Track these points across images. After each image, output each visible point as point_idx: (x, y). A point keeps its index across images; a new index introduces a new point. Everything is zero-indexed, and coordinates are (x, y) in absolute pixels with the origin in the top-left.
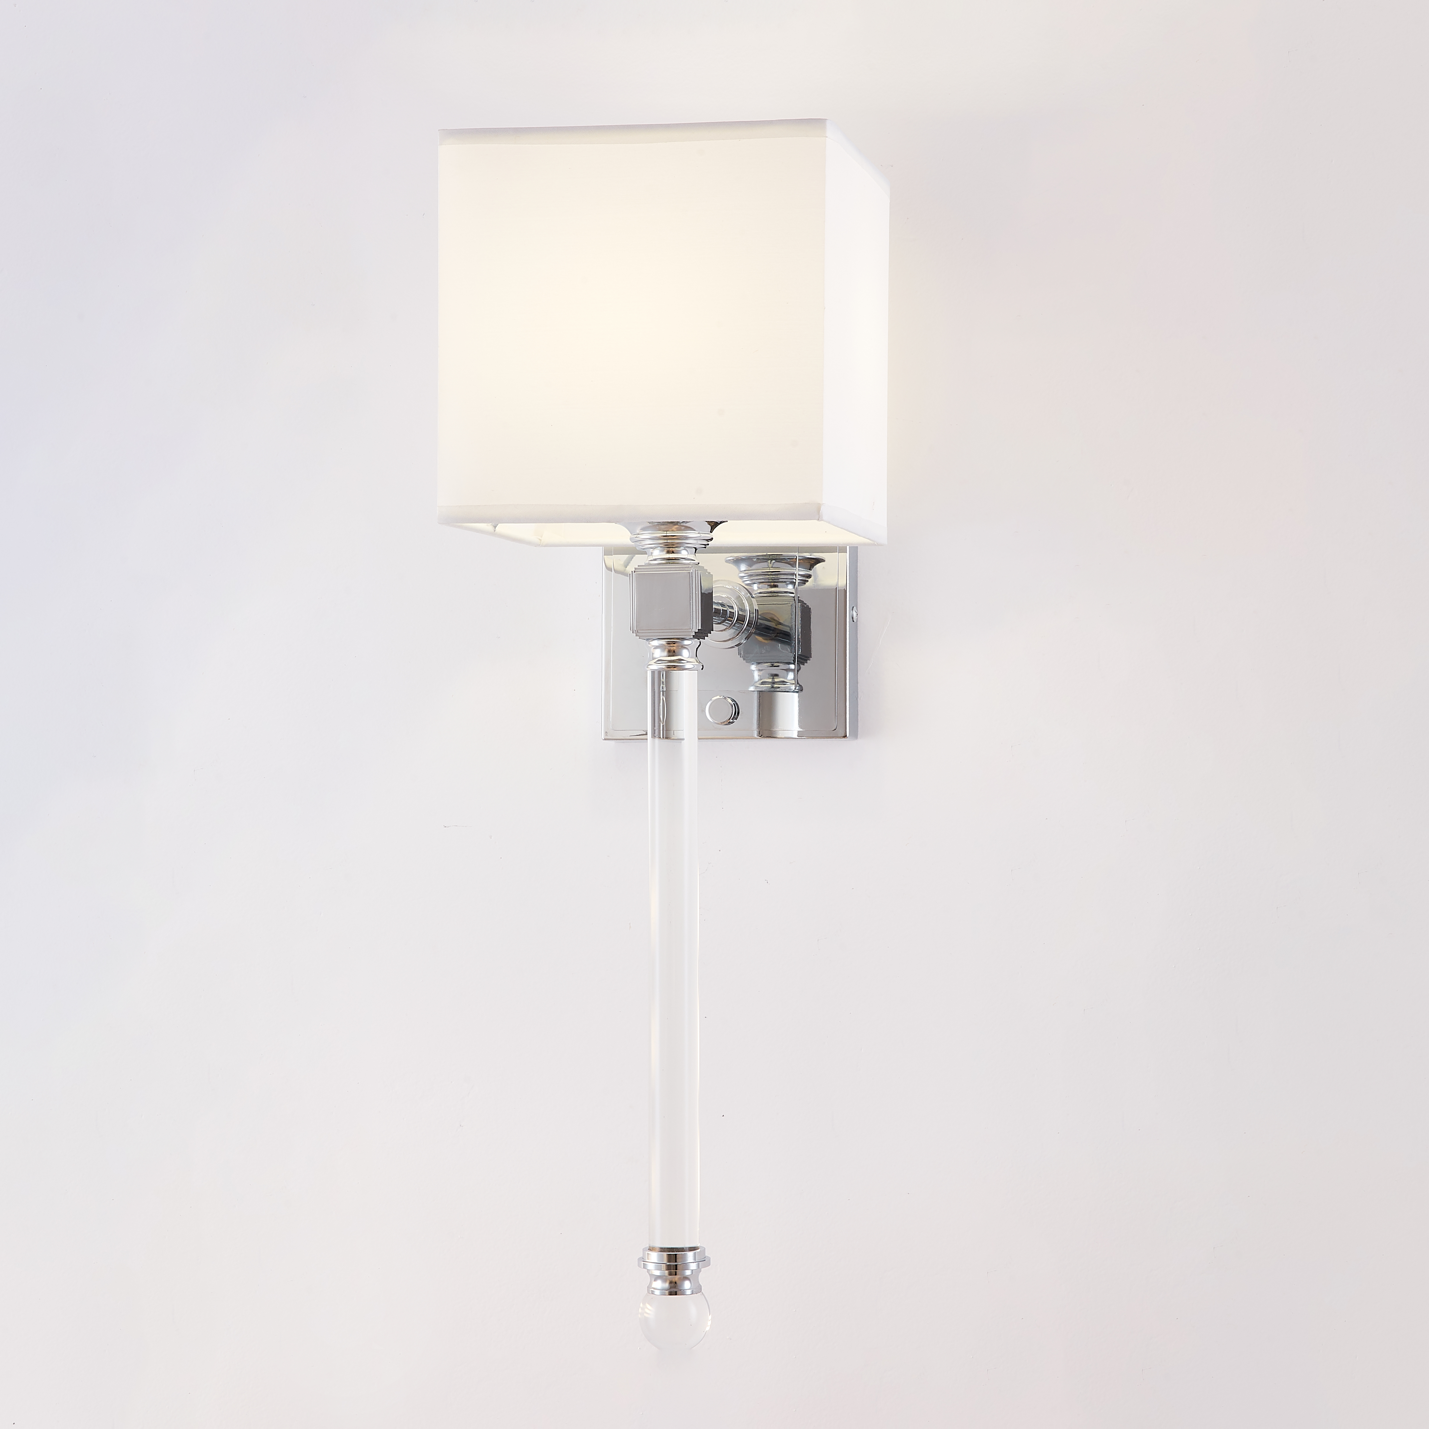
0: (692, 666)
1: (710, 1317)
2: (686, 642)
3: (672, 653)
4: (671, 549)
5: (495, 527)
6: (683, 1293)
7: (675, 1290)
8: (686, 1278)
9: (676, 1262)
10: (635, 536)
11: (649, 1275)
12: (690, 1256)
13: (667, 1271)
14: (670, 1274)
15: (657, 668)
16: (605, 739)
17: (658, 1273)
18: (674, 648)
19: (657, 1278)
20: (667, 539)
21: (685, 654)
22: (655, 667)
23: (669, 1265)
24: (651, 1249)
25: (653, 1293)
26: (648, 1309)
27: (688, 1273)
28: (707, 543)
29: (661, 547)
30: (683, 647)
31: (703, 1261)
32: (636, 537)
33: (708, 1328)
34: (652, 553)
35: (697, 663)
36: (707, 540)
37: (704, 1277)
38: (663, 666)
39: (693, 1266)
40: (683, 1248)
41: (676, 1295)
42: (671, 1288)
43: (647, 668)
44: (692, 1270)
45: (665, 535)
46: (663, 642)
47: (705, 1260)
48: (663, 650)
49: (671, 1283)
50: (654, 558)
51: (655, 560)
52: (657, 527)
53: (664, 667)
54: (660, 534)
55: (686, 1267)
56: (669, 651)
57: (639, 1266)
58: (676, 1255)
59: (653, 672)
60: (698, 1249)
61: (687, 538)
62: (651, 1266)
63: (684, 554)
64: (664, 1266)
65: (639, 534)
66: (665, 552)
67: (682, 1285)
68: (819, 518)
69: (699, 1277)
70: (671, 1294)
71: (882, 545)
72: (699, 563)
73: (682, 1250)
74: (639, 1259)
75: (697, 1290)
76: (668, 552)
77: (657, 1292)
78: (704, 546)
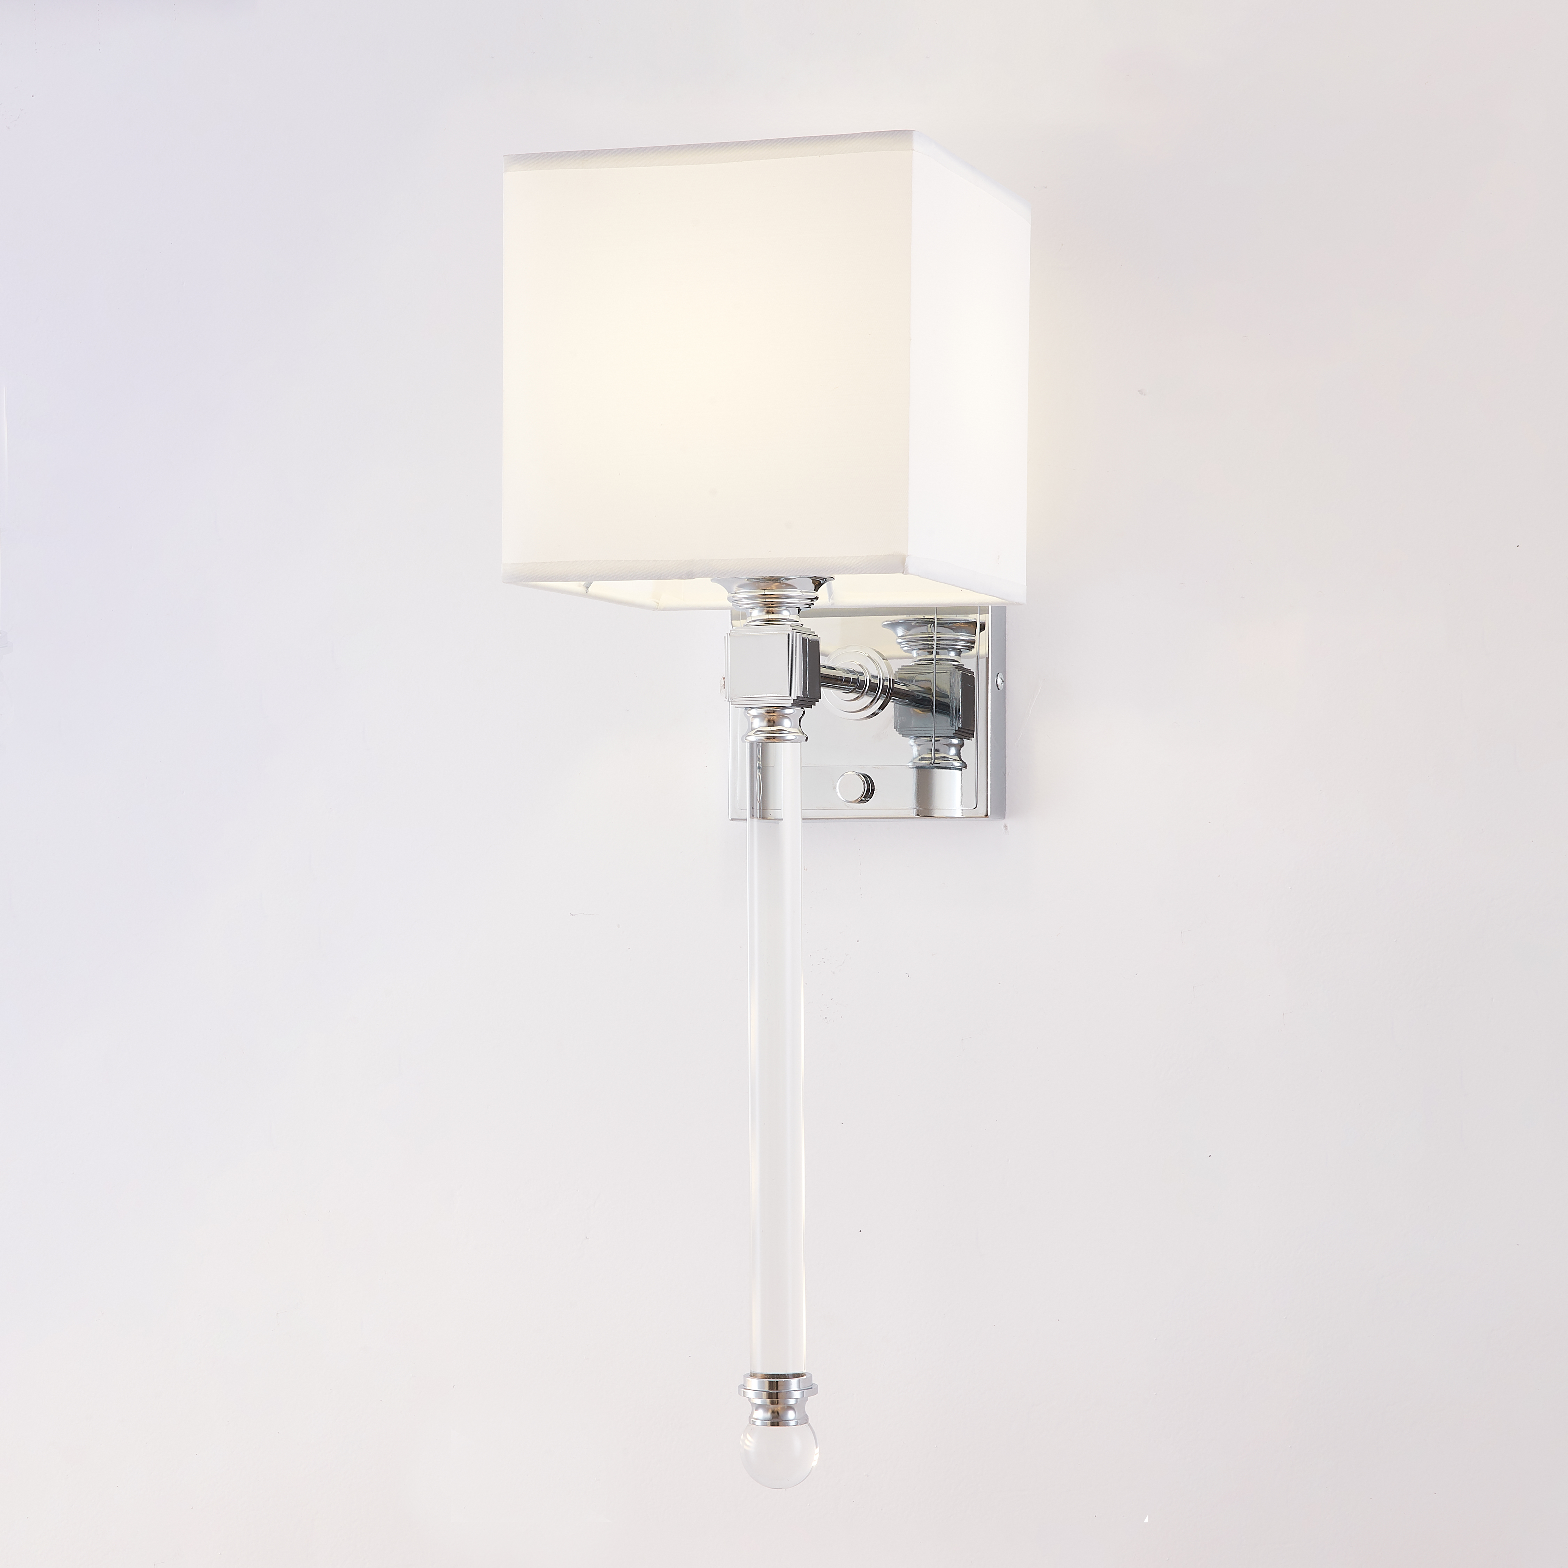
0: (794, 737)
1: (817, 1451)
2: (787, 711)
3: (771, 723)
4: (771, 609)
5: (587, 588)
6: (786, 1423)
7: (776, 1420)
8: (790, 1408)
9: (777, 1390)
10: (732, 595)
11: (750, 1404)
12: (794, 1383)
13: (769, 1400)
14: (772, 1403)
15: (756, 740)
16: (732, 820)
17: (759, 1401)
18: (774, 717)
19: (758, 1407)
20: (766, 598)
21: (787, 724)
22: (753, 738)
23: (770, 1393)
24: (753, 1375)
25: (754, 1423)
26: (748, 1440)
27: (792, 1402)
28: (811, 603)
29: (761, 607)
30: (785, 716)
31: (810, 1389)
32: (733, 597)
33: (814, 1463)
34: (751, 613)
35: (801, 734)
36: (812, 600)
37: (812, 1406)
38: (761, 737)
39: (797, 1395)
40: (785, 1375)
41: (778, 1426)
42: (773, 1418)
43: (746, 739)
44: (797, 1399)
45: (763, 593)
46: (762, 711)
47: (812, 1388)
48: (762, 720)
49: (773, 1412)
50: (753, 619)
51: (754, 621)
52: (757, 585)
53: (763, 738)
54: (758, 593)
55: (788, 1395)
56: (769, 721)
57: (740, 1394)
58: (777, 1381)
59: (752, 744)
60: (804, 1376)
61: (788, 597)
62: (751, 1394)
63: (785, 614)
64: (765, 1394)
65: (736, 593)
66: (764, 613)
67: (785, 1414)
68: (904, 571)
69: (806, 1407)
70: (773, 1425)
71: (1021, 605)
72: (803, 625)
73: (784, 1376)
74: (740, 1387)
75: (803, 1420)
76: (768, 613)
77: (758, 1423)
78: (808, 606)
